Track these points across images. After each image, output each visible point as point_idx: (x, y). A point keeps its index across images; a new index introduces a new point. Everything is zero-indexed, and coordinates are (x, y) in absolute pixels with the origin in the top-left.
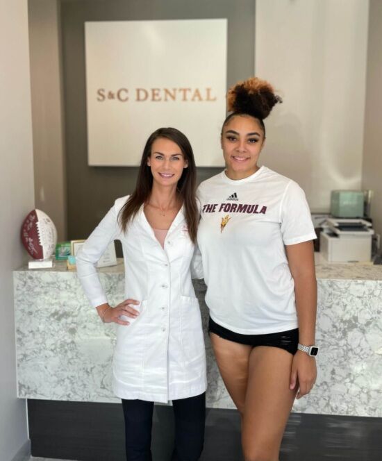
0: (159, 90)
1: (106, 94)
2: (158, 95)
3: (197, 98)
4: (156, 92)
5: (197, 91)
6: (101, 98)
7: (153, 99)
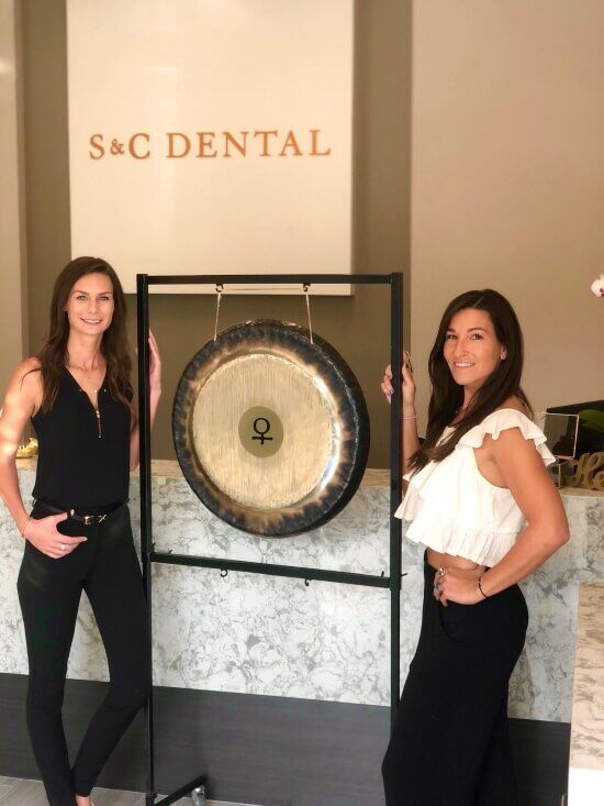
0: (213, 134)
1: (107, 145)
2: (210, 144)
3: (290, 150)
4: (207, 139)
5: (291, 135)
6: (97, 153)
7: (202, 155)
